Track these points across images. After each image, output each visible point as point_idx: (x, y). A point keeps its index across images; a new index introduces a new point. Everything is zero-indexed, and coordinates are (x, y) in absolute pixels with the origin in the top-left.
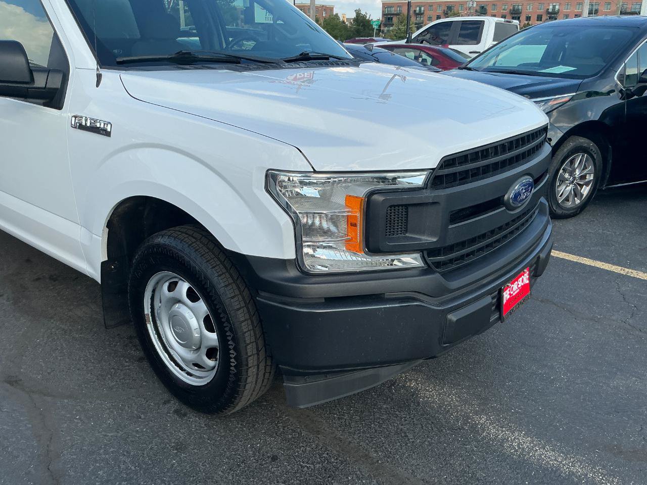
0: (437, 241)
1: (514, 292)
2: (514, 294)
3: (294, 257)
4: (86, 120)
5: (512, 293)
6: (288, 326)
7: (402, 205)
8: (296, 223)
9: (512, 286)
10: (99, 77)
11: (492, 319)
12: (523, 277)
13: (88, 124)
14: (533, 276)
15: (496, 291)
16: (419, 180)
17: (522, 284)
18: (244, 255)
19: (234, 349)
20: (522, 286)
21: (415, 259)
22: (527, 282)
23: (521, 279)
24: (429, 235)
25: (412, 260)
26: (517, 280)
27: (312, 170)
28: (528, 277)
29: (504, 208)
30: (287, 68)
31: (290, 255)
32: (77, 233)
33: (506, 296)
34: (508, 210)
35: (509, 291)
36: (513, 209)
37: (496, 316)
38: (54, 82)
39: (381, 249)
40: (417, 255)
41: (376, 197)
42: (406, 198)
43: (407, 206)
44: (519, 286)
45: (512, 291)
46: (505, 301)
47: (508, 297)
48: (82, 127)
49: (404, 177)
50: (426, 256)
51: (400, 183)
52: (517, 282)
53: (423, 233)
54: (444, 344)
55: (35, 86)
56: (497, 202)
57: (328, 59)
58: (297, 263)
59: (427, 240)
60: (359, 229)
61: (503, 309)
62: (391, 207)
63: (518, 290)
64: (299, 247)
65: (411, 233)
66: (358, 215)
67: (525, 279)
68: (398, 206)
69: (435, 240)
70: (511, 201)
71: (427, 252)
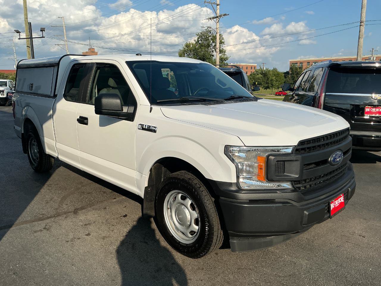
0: (298, 177)
1: (336, 205)
2: (336, 206)
3: (236, 182)
4: (146, 126)
5: (335, 205)
6: (233, 212)
7: (282, 161)
8: (237, 167)
9: (335, 202)
10: (151, 109)
11: (326, 216)
12: (340, 198)
13: (146, 128)
14: (346, 199)
15: (327, 203)
16: (289, 150)
17: (340, 202)
18: (215, 181)
19: (207, 222)
20: (340, 203)
21: (288, 185)
22: (343, 201)
23: (339, 199)
24: (294, 174)
25: (287, 185)
26: (337, 199)
27: (244, 145)
28: (343, 199)
29: (329, 164)
30: (226, 103)
31: (234, 180)
32: (134, 174)
33: (332, 206)
34: (331, 165)
35: (334, 204)
36: (334, 165)
37: (328, 215)
38: (131, 110)
39: (274, 180)
40: (289, 183)
41: (271, 157)
42: (284, 158)
43: (284, 161)
44: (339, 202)
45: (335, 204)
46: (332, 209)
47: (334, 207)
48: (143, 129)
49: (283, 149)
50: (293, 184)
51: (281, 151)
52: (337, 200)
53: (292, 174)
54: (303, 225)
55: (123, 112)
56: (325, 162)
57: (242, 98)
58: (237, 184)
59: (294, 176)
60: (264, 171)
61: (331, 212)
62: (277, 161)
63: (338, 204)
64: (238, 177)
65: (286, 173)
66: (263, 165)
67: (342, 199)
68: (280, 161)
69: (297, 176)
70: (332, 162)
71: (294, 182)
